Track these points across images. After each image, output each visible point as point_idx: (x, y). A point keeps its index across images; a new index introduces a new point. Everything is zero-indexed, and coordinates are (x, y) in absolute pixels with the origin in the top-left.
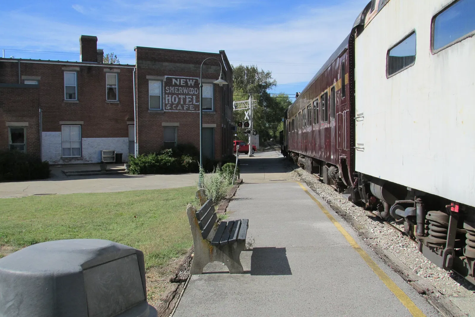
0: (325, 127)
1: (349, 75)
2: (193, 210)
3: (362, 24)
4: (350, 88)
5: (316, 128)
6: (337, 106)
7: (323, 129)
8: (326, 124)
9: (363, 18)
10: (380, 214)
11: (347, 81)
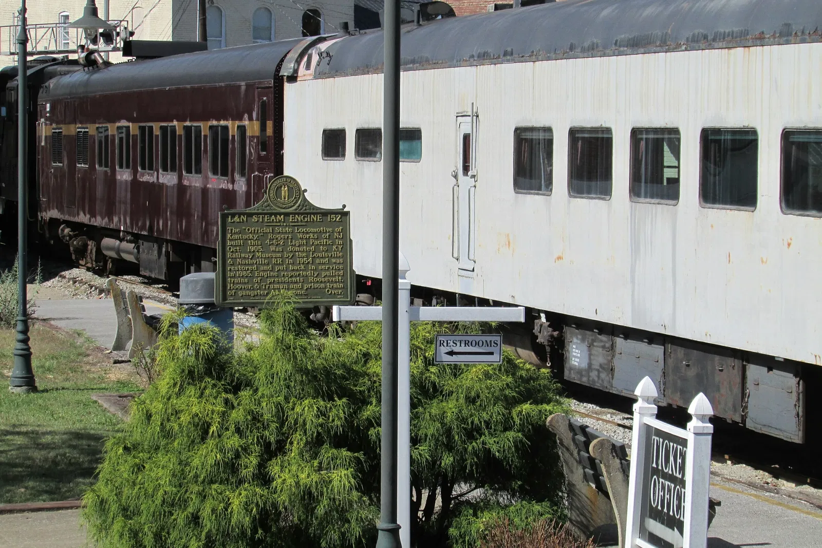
0: (221, 187)
1: (274, 124)
2: (134, 294)
3: (295, 75)
4: (275, 144)
5: (194, 181)
6: (250, 160)
7: (215, 190)
8: (224, 183)
9: (296, 67)
10: (316, 316)
11: (270, 131)
